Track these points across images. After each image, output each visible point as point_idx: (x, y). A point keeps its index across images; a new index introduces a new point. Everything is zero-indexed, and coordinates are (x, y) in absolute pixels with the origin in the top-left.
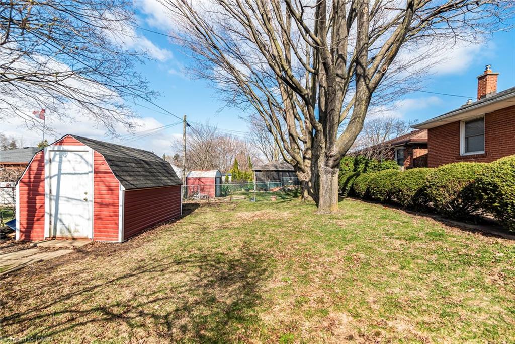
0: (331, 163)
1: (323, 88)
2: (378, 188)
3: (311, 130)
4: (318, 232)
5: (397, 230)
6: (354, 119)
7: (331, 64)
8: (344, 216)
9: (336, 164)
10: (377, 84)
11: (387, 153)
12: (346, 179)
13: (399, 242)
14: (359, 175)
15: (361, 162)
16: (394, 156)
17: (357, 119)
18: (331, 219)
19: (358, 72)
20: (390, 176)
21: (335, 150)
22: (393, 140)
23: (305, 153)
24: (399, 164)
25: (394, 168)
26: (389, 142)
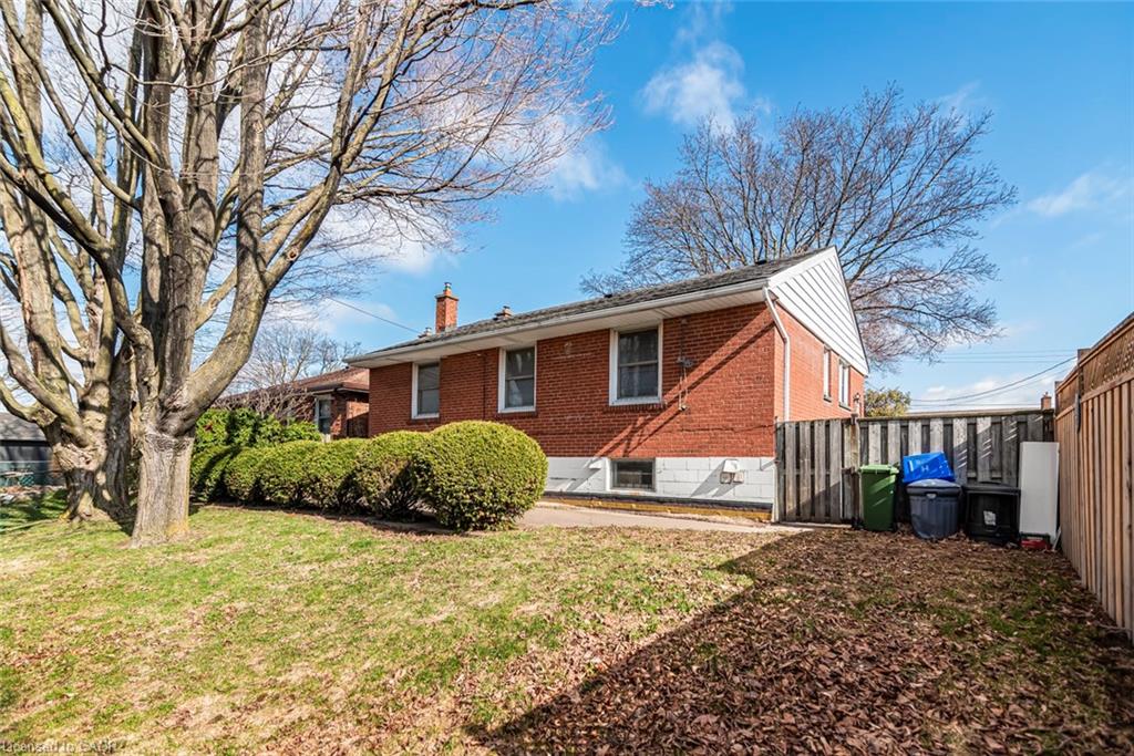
0: (174, 423)
1: (154, 248)
2: (278, 477)
3: (110, 336)
4: (136, 585)
5: (307, 549)
6: (231, 335)
7: (181, 208)
8: (204, 542)
9: (186, 426)
10: (280, 276)
11: (301, 405)
12: (206, 461)
13: (308, 567)
14: (240, 451)
15: (243, 423)
16: (314, 414)
17: (239, 336)
18: (169, 554)
19: (243, 241)
20: (303, 453)
21: (186, 396)
22: (314, 380)
23: (87, 394)
24: (322, 430)
25: (311, 438)
26: (306, 382)
